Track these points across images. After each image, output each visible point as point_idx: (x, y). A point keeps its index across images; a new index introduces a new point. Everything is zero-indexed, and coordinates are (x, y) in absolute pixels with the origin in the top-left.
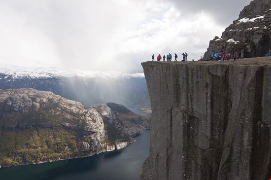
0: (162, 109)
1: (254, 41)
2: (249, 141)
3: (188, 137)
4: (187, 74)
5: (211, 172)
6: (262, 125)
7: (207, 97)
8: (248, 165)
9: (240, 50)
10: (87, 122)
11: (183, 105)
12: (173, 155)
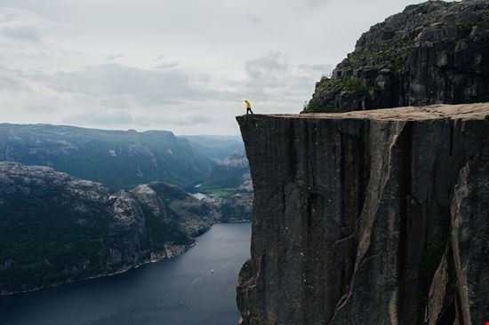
0: (268, 186)
1: (379, 83)
2: (395, 224)
3: (309, 224)
4: (307, 132)
5: (343, 271)
6: (412, 202)
7: (335, 165)
8: (395, 257)
9: (360, 97)
10: (117, 216)
11: (300, 178)
12: (287, 253)
